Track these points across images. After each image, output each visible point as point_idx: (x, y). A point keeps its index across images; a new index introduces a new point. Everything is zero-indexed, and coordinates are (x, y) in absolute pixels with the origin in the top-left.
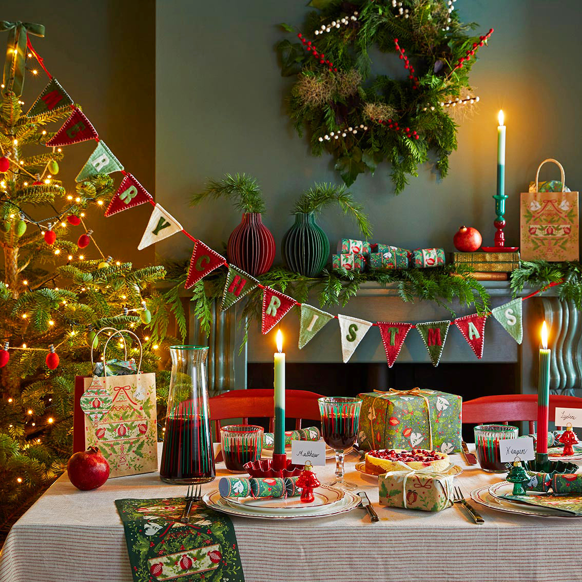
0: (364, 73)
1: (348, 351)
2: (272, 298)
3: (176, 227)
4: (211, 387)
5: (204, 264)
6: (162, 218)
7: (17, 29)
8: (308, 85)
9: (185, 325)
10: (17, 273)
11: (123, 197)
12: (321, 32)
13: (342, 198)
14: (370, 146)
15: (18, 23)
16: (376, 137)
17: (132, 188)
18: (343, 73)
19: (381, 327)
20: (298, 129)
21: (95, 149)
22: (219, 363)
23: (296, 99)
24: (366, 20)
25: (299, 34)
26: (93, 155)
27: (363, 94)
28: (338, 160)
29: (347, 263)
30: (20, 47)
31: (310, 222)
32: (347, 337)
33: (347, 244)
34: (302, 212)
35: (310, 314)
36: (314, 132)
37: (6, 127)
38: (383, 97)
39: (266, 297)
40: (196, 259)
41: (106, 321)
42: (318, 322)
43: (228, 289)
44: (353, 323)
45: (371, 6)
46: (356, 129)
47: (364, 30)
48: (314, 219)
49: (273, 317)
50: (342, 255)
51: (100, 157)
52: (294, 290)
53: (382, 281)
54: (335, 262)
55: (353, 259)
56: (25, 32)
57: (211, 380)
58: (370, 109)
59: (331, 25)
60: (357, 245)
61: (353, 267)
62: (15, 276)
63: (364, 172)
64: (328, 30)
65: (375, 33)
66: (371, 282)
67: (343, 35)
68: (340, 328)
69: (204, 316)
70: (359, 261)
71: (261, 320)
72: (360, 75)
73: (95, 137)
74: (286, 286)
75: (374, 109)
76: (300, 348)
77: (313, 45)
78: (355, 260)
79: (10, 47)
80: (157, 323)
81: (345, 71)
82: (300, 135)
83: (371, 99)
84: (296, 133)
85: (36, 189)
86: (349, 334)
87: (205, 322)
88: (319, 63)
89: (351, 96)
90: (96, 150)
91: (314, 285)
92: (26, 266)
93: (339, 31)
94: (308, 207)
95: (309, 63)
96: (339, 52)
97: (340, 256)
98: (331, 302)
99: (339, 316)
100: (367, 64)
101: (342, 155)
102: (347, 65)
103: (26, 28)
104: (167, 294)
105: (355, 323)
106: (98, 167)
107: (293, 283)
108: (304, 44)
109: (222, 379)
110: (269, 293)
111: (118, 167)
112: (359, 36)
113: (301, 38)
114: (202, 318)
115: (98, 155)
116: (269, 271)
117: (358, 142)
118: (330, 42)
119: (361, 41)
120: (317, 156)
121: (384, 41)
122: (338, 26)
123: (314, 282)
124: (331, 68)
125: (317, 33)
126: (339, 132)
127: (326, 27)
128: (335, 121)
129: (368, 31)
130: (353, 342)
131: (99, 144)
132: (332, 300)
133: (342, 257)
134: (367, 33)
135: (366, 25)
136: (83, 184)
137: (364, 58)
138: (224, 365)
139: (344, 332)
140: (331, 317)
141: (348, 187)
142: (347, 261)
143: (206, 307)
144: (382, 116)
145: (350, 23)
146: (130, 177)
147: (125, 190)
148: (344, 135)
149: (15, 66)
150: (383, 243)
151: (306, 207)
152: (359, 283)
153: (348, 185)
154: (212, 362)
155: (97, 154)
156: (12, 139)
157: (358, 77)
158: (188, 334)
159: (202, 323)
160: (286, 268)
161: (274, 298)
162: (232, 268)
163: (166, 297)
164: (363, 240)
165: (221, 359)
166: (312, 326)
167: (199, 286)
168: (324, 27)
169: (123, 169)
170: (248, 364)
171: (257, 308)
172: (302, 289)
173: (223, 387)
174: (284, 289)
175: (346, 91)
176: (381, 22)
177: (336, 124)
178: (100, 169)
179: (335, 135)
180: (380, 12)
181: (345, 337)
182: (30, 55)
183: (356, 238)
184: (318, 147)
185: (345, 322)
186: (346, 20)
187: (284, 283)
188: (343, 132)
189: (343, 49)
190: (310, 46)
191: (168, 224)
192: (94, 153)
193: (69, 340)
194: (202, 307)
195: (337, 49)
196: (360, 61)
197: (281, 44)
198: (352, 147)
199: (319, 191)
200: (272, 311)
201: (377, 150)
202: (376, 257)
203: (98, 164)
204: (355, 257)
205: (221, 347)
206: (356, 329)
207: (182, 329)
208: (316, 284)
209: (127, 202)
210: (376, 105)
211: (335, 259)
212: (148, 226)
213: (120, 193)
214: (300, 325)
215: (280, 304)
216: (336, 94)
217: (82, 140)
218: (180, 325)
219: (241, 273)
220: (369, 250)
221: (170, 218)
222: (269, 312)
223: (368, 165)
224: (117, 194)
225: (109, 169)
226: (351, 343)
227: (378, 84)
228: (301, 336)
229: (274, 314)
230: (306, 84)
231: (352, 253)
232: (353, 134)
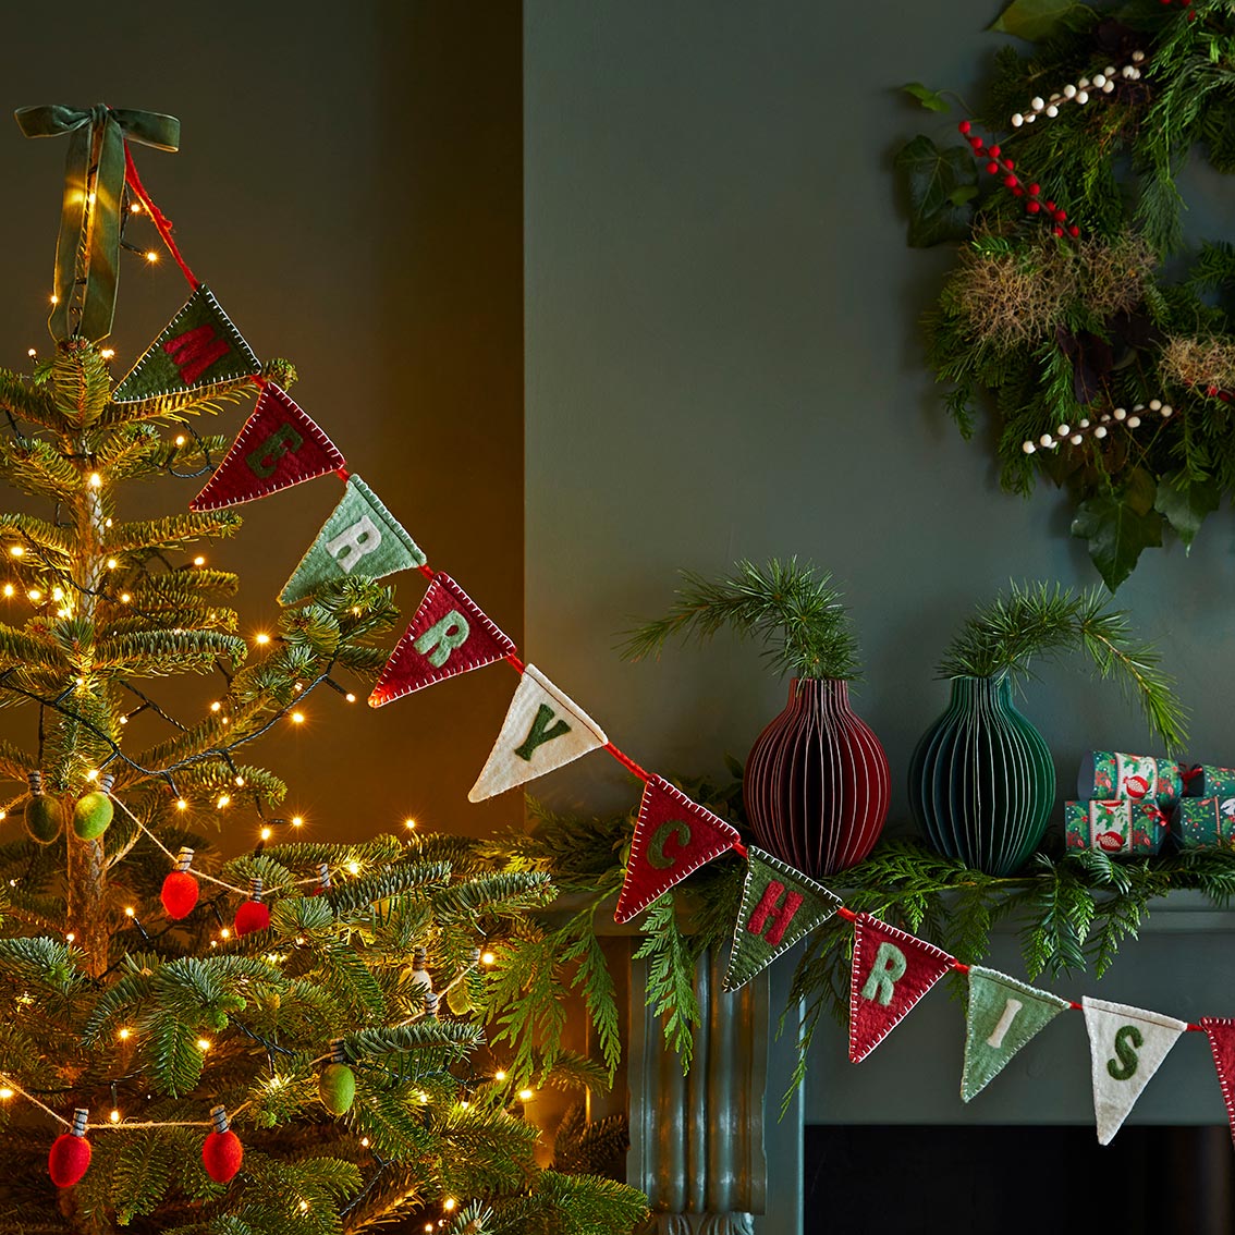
0: (1162, 240)
1: (1112, 1107)
2: (882, 950)
3: (588, 737)
4: (695, 1206)
5: (672, 846)
6: (543, 708)
7: (94, 130)
8: (991, 284)
9: (615, 1027)
10: (103, 874)
11: (425, 644)
12: (1032, 119)
13: (1093, 625)
14: (1178, 464)
15: (97, 110)
16: (1198, 437)
17: (454, 617)
18: (1098, 244)
19: (1214, 1034)
20: (958, 412)
21: (338, 503)
22: (719, 1133)
23: (952, 325)
24: (1171, 78)
25: (962, 125)
26: (330, 522)
27: (1159, 305)
28: (1083, 505)
29: (1110, 830)
30: (104, 183)
31: (998, 706)
32: (1111, 1065)
33: (1110, 769)
34: (972, 674)
35: (996, 998)
36: (1007, 420)
37: (64, 432)
38: (1219, 313)
39: (863, 947)
40: (648, 832)
41: (374, 1040)
42: (1021, 1021)
43: (747, 923)
44: (1127, 1022)
45: (1186, 38)
46: (1137, 414)
47: (1163, 108)
48: (1007, 695)
49: (882, 1009)
50: (1093, 803)
51: (354, 526)
52: (947, 917)
53: (1217, 888)
54: (1073, 825)
55: (1127, 819)
56: (119, 137)
57: (696, 1183)
58: (1181, 355)
59: (1063, 96)
60: (1138, 773)
61: (1128, 841)
62: (98, 883)
63: (1161, 546)
64: (1053, 112)
65: (1198, 114)
66: (1184, 892)
67: (1099, 124)
68: (1088, 1040)
69: (674, 1006)
70: (1146, 823)
71: (848, 1018)
72: (1151, 248)
73: (336, 467)
74: (924, 910)
75: (1191, 354)
76: (967, 1099)
77: (1005, 157)
78: (1134, 820)
79: (73, 187)
80: (531, 1023)
81: (1104, 236)
82: (964, 431)
83: (1185, 322)
84: (952, 426)
85: (158, 645)
86: (1114, 1055)
87: (678, 1024)
88: (1026, 212)
89: (1121, 313)
90: (340, 507)
91: (1008, 904)
92: (129, 846)
93: (1085, 111)
94: (990, 656)
95: (994, 208)
96: (1085, 175)
97: (1088, 809)
98: (1063, 963)
99: (1086, 1000)
100: (1173, 212)
101: (1092, 492)
102: (1111, 213)
103: (122, 124)
104: (560, 933)
105: (1134, 1023)
106: (346, 560)
107: (944, 897)
108: (980, 152)
109: (727, 1180)
110: (872, 933)
111: (408, 556)
112: (1149, 127)
113: (970, 134)
114: (668, 1014)
115: (348, 520)
116: (870, 858)
117: (1144, 452)
118: (1059, 147)
119: (1152, 144)
120: (1017, 493)
121: (1225, 139)
122: (1084, 98)
123: (1008, 892)
124: (1062, 226)
125: (1018, 120)
126: (1085, 423)
127: (1047, 103)
128: (1073, 391)
129: (1176, 111)
130: (1128, 1082)
131: (350, 485)
132: (1063, 953)
133: (1095, 812)
134: (1170, 117)
135: (1171, 93)
136: (301, 615)
137: (1164, 194)
138: (735, 1137)
139: (1102, 1051)
140: (1059, 1005)
141: (1112, 591)
142: (1109, 824)
143: (680, 974)
144: (1216, 377)
145: (1120, 89)
146: (446, 586)
147: (431, 625)
148: (1101, 432)
149: (89, 244)
150: (1218, 765)
151: (984, 661)
152: (1146, 896)
153: (1112, 585)
154: (696, 1128)
155: (342, 521)
156: (82, 469)
157: (1142, 255)
158: (624, 1055)
159: (670, 1027)
160: (923, 844)
161: (886, 950)
162: (759, 857)
163: (557, 942)
164: (1159, 756)
165: (726, 1122)
166: (1004, 1033)
167: (658, 913)
168: (1039, 104)
169: (424, 561)
170: (806, 1128)
171: (835, 978)
172: (971, 917)
173: (731, 1204)
174: (917, 920)
175: (1106, 299)
176: (1214, 85)
177: (1075, 399)
178: (352, 564)
179: (1074, 431)
180: (1215, 54)
181: (1105, 1067)
182: (135, 208)
183: (1136, 750)
184: (1020, 466)
185: (1102, 1020)
186: (1107, 79)
187: (917, 901)
188: (1096, 423)
189: (1100, 166)
190: (997, 160)
191: (562, 728)
192: (335, 515)
193: (265, 1107)
194: (668, 976)
195: (1080, 168)
196: (1150, 204)
197: (906, 148)
198: (1125, 468)
199: (1023, 610)
200: (880, 988)
201: (1202, 477)
202: (1197, 813)
203: (347, 550)
204: (1133, 812)
205: (726, 1086)
206: (1138, 1042)
207: (606, 1040)
208: (1014, 898)
209: (438, 660)
210: (1199, 343)
211: (1074, 817)
212: (503, 732)
213: (418, 634)
214: (966, 1028)
215: (904, 967)
216: (1077, 306)
217: (296, 480)
218: (601, 1028)
219: (786, 875)
220: (1176, 786)
221: (568, 709)
222: (870, 992)
223: (1170, 520)
224: (408, 638)
225: (381, 564)
226: (1122, 1083)
227: (1204, 273)
228: (969, 1063)
229: (887, 999)
230: (983, 277)
231: (1123, 797)
232: (1129, 429)
